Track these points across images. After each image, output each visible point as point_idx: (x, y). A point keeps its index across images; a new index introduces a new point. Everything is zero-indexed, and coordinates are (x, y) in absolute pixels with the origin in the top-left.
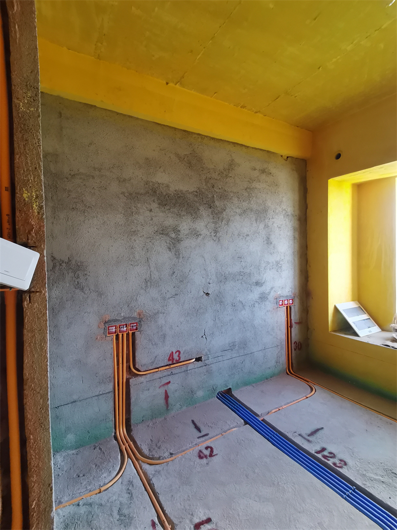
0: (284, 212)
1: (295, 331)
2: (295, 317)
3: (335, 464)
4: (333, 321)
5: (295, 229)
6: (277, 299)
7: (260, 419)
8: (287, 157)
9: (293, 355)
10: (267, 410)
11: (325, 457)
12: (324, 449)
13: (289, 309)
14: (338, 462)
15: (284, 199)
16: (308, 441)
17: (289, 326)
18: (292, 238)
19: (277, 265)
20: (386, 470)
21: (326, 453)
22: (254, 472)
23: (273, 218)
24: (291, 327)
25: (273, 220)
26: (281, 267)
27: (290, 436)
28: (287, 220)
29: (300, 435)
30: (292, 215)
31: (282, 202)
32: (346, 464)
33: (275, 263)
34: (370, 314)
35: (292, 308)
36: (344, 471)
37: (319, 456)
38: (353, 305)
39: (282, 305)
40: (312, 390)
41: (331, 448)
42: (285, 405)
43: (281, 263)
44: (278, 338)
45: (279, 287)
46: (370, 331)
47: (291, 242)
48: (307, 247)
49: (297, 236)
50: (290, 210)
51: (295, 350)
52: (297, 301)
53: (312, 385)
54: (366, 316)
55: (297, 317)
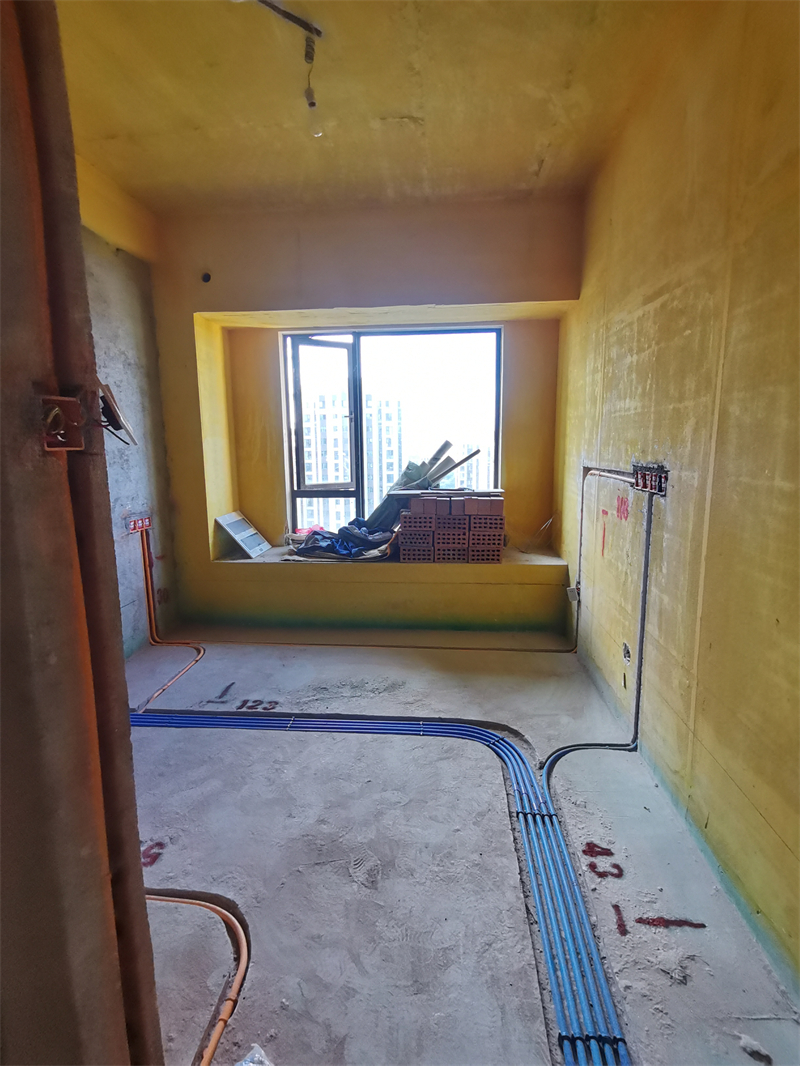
0: (123, 357)
1: (157, 571)
2: (156, 549)
3: (265, 709)
4: (214, 543)
5: (142, 393)
6: (125, 519)
7: (140, 712)
8: (118, 249)
9: (158, 612)
10: (145, 699)
11: (250, 708)
12: (245, 702)
13: (145, 535)
14: (267, 706)
15: (120, 332)
16: (223, 702)
17: (148, 565)
18: (139, 408)
19: (121, 458)
20: (315, 690)
21: (250, 704)
22: (169, 765)
23: (105, 367)
24: (151, 566)
25: (106, 370)
26: (127, 460)
27: (196, 708)
28: (129, 372)
29: (208, 702)
30: (136, 364)
31: (116, 336)
32: (276, 703)
33: (116, 453)
34: (256, 529)
35: (151, 532)
36: (278, 710)
37: (244, 709)
38: (236, 517)
39: (135, 528)
40: (199, 652)
41: (253, 697)
42: (169, 681)
43: (127, 453)
44: (134, 587)
45: (127, 497)
46: (261, 550)
47: (140, 415)
48: (164, 427)
49: (147, 404)
50: (132, 355)
51: (160, 603)
52: (156, 521)
53: (196, 646)
54: (252, 531)
55: (159, 547)
